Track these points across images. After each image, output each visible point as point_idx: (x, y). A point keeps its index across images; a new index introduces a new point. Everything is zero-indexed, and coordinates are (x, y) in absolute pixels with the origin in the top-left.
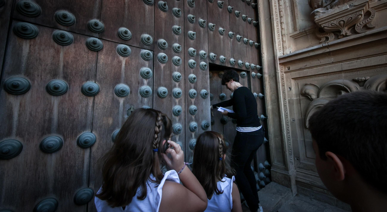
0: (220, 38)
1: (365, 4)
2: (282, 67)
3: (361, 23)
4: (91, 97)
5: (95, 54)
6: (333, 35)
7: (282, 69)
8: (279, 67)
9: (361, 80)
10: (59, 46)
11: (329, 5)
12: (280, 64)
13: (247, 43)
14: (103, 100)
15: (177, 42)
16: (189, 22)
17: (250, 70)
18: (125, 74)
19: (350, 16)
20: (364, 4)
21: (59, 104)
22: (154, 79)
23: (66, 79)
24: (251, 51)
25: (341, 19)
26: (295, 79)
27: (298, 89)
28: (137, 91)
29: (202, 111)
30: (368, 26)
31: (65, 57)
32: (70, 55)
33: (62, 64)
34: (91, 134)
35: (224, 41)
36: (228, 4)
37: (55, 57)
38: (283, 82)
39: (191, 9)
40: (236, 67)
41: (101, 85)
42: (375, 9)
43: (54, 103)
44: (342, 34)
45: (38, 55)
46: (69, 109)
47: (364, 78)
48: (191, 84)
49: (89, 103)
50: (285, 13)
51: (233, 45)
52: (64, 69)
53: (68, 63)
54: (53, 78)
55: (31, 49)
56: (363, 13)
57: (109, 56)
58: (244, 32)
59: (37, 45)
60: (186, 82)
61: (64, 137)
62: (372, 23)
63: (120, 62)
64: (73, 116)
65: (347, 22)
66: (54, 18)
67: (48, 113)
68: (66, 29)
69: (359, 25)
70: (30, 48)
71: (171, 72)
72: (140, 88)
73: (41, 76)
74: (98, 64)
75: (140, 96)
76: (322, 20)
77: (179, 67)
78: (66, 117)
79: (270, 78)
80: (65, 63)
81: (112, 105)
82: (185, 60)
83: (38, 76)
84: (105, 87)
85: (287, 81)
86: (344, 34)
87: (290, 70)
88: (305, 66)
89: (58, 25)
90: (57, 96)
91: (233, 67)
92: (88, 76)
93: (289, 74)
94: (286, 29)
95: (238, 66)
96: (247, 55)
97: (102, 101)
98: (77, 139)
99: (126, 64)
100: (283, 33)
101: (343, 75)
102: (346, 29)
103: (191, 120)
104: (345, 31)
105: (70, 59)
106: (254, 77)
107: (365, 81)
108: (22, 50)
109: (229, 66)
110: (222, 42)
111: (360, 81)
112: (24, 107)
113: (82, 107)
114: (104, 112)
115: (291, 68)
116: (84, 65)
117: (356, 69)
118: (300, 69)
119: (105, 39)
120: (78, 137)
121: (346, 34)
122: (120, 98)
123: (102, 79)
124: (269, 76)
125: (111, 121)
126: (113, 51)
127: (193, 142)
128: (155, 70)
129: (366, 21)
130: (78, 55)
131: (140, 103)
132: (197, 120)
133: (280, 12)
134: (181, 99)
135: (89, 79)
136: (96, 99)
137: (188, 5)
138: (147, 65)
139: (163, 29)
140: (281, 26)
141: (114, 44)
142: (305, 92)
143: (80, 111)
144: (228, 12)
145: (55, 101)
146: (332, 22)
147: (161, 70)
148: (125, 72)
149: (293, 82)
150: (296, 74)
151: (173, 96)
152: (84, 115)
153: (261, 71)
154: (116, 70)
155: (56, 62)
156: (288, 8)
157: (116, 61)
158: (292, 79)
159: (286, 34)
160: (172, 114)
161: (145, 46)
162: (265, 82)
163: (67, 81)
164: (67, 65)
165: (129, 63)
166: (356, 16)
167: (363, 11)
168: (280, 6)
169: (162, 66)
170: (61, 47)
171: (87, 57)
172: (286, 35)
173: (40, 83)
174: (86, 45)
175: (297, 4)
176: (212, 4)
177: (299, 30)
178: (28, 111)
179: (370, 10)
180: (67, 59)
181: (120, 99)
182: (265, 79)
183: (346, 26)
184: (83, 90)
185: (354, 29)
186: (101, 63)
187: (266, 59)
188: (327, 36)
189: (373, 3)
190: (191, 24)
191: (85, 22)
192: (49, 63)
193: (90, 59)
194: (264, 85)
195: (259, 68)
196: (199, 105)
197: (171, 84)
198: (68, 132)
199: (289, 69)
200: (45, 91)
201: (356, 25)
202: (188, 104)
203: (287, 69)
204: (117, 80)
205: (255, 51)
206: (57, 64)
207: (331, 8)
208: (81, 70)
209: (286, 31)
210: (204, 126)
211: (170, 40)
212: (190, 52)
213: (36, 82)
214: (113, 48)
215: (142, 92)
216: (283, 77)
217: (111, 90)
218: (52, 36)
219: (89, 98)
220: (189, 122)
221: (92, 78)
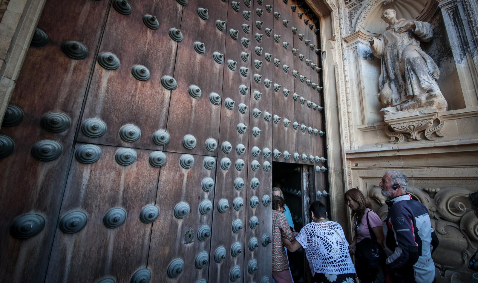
0: (284, 131)
1: (435, 114)
2: (349, 162)
3: (431, 130)
4: (149, 224)
5: (157, 170)
6: (402, 136)
7: (349, 164)
8: (346, 163)
9: (432, 191)
10: (121, 167)
11: (399, 106)
12: (347, 159)
13: (312, 133)
14: (161, 225)
15: (242, 141)
16: (255, 118)
17: (314, 164)
18: (186, 190)
19: (420, 122)
20: (433, 114)
21: (115, 238)
22: (216, 190)
23: (125, 206)
24: (315, 141)
25: (411, 123)
26: (363, 178)
27: (366, 189)
28: (197, 209)
29: (263, 222)
30: (437, 134)
31: (126, 179)
32: (131, 176)
33: (122, 188)
34: (146, 270)
35: (288, 134)
36: (294, 91)
37: (116, 181)
38: (350, 180)
39: (257, 102)
40: (300, 162)
41: (161, 207)
42: (444, 118)
43: (110, 237)
44: (412, 137)
45: (98, 181)
46: (125, 242)
47: (434, 190)
48: (253, 190)
49: (147, 232)
50: (352, 102)
51: (297, 136)
52: (123, 194)
53: (129, 186)
54: (111, 207)
55: (92, 175)
56: (432, 122)
57: (171, 170)
58: (308, 120)
59: (98, 169)
60: (248, 189)
61: (117, 279)
62: (441, 132)
63: (182, 176)
64: (129, 250)
65: (417, 127)
66: (119, 134)
67: (102, 251)
68: (130, 146)
69: (428, 131)
70: (90, 174)
71: (233, 179)
72: (200, 204)
73: (99, 207)
74: (159, 182)
75: (200, 214)
76: (392, 121)
77: (242, 171)
78: (122, 254)
79: (336, 174)
80: (126, 186)
81: (170, 230)
82: (248, 161)
83: (96, 206)
84: (164, 209)
85: (354, 178)
86: (414, 138)
87: (358, 167)
88: (373, 166)
89: (123, 142)
90: (114, 228)
91: (297, 163)
92: (148, 199)
93: (356, 171)
94: (353, 119)
95: (302, 161)
96: (311, 146)
97: (160, 227)
98: (130, 278)
99: (188, 178)
100: (350, 124)
101: (414, 181)
102: (416, 132)
103: (251, 236)
104: (415, 135)
105: (131, 181)
106: (318, 172)
107: (436, 193)
108: (82, 178)
109: (293, 162)
110: (286, 135)
111: (430, 192)
112: (79, 247)
113: (139, 238)
114: (161, 239)
115: (358, 165)
116: (145, 186)
117: (426, 178)
118: (369, 168)
119: (169, 151)
120: (132, 275)
121: (416, 138)
122: (178, 220)
123: (162, 199)
124: (335, 171)
125: (167, 251)
126: (176, 164)
127: (252, 264)
128: (217, 180)
129: (436, 129)
130: (140, 174)
131: (199, 223)
132: (257, 235)
133: (347, 100)
134: (242, 211)
135: (149, 201)
136: (154, 226)
137: (254, 98)
138: (209, 174)
139: (228, 130)
140: (348, 115)
141: (177, 155)
142: (374, 195)
143: (136, 243)
144: (293, 100)
145: (112, 234)
146: (402, 124)
147: (223, 179)
148: (186, 187)
149: (361, 180)
150: (364, 173)
151: (233, 208)
152: (140, 248)
153: (326, 164)
154: (177, 186)
155: (116, 187)
156: (356, 97)
157: (178, 175)
158: (360, 177)
159: (353, 125)
160: (231, 232)
161: (209, 153)
162: (330, 178)
163: (126, 208)
164: (127, 188)
165: (191, 175)
166: (426, 123)
167: (432, 120)
168: (348, 94)
169: (225, 173)
170: (123, 167)
171: (148, 175)
172: (353, 127)
173: (97, 214)
174: (149, 161)
175: (366, 96)
176: (278, 93)
177: (368, 124)
178: (82, 252)
179: (439, 118)
180: (128, 181)
181: (178, 222)
182: (330, 175)
183: (415, 131)
184: (142, 216)
185: (424, 133)
186: (163, 180)
187: (331, 151)
188: (397, 136)
189: (441, 111)
190: (256, 119)
191: (150, 135)
192: (109, 189)
193: (152, 177)
194: (329, 182)
195: (323, 160)
196: (261, 215)
197: (232, 193)
198: (121, 271)
199: (357, 165)
200: (102, 223)
201: (426, 131)
202: (249, 215)
203: (354, 165)
204: (177, 198)
205: (320, 140)
206: (117, 189)
207: (401, 110)
208: (141, 192)
209: (353, 122)
210: (265, 242)
211: (234, 141)
212: (254, 152)
213: (93, 214)
214: (176, 160)
215: (203, 209)
216: (350, 174)
217: (171, 212)
218: (114, 156)
219: (147, 225)
220: (249, 239)
221: (152, 200)
